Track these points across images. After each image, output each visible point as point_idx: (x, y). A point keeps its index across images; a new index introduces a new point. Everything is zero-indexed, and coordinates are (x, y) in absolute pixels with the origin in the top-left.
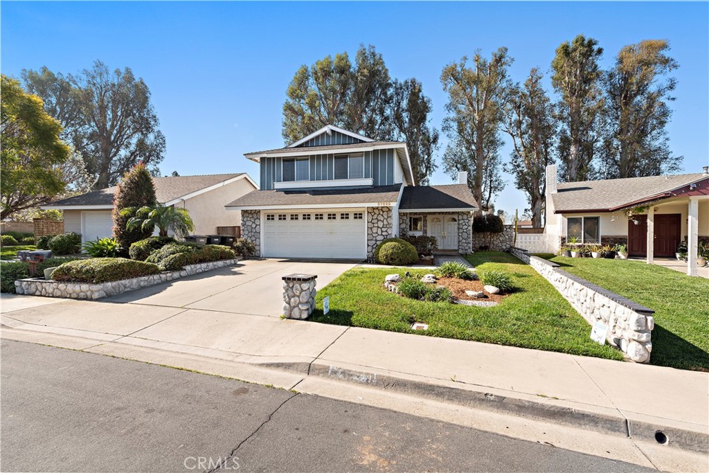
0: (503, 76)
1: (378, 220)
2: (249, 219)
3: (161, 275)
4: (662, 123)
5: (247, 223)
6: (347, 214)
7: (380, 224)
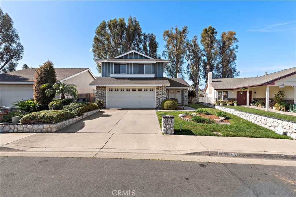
0: (186, 37)
1: (160, 92)
2: (100, 90)
3: (77, 118)
4: (234, 60)
5: (99, 92)
6: (147, 89)
7: (161, 93)
